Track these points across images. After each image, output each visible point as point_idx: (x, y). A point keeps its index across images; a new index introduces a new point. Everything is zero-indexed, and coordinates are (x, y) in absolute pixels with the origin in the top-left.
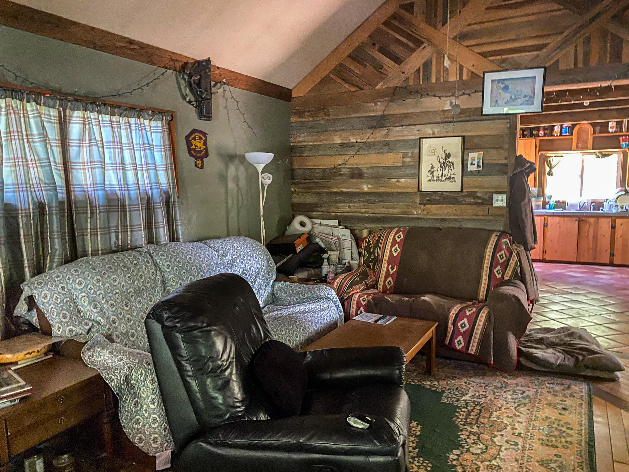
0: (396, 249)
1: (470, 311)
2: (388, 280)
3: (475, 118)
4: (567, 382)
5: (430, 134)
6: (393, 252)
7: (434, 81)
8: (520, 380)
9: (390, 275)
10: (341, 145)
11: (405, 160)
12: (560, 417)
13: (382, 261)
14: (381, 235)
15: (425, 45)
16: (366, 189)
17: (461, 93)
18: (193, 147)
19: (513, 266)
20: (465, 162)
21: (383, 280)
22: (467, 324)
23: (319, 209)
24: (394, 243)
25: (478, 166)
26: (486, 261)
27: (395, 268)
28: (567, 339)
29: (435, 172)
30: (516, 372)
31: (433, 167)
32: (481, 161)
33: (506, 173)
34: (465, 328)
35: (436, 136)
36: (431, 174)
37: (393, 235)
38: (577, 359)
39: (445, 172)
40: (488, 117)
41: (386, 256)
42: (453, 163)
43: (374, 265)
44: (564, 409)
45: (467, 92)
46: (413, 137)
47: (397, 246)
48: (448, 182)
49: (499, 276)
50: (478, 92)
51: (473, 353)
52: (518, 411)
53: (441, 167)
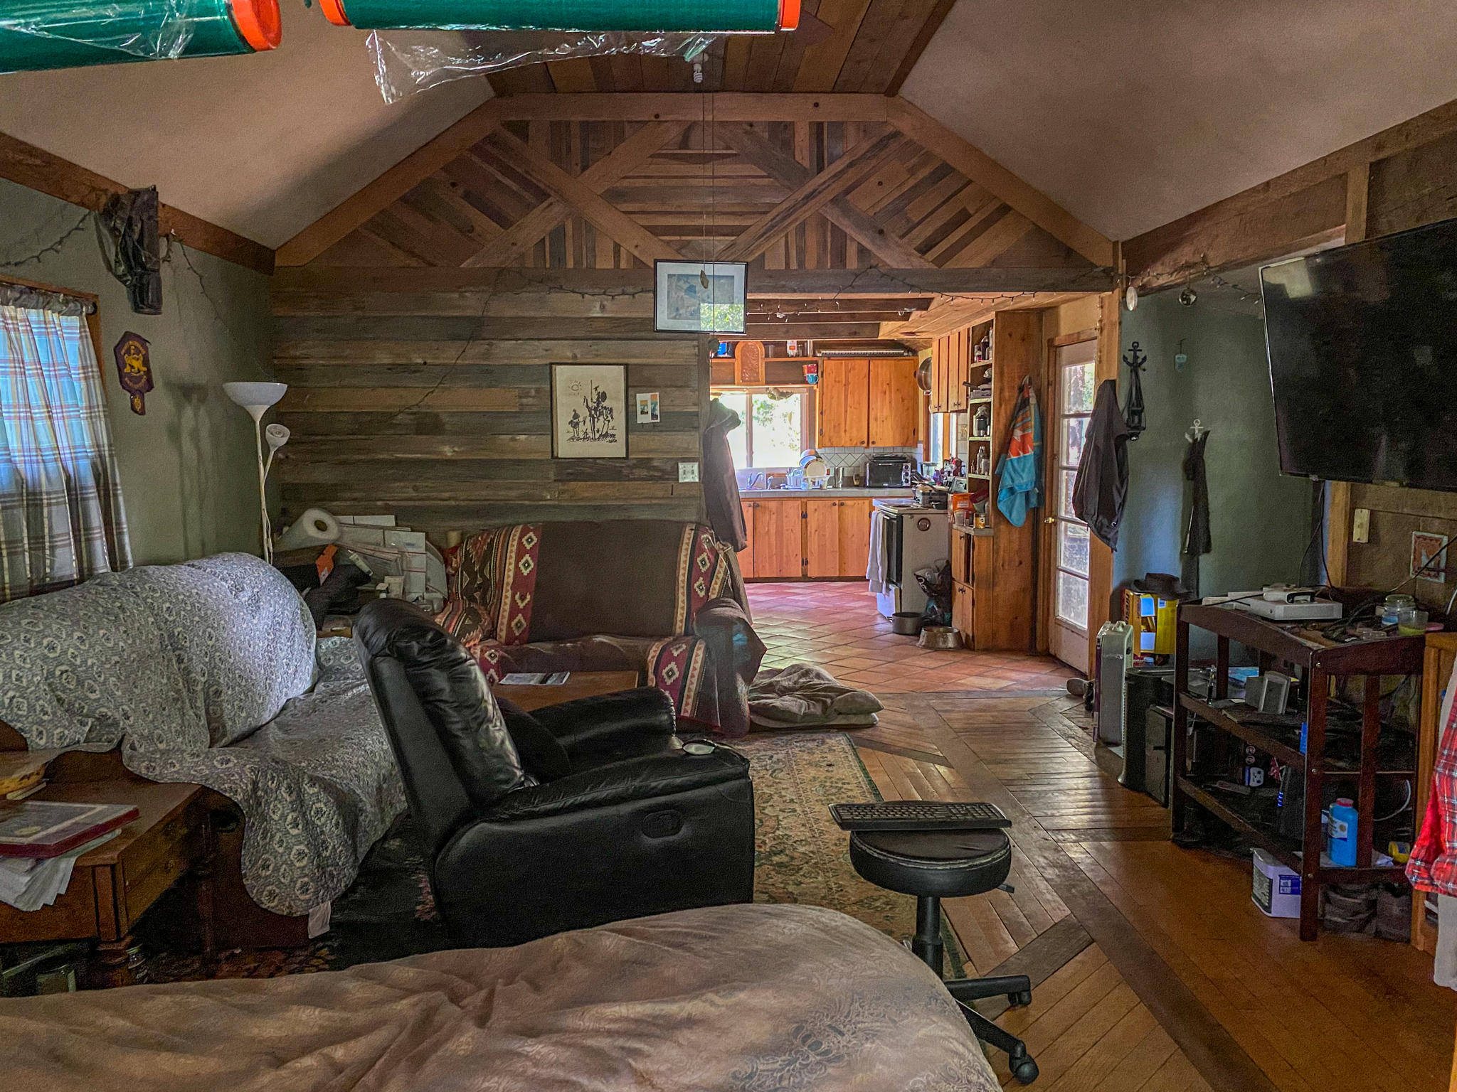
0: (527, 561)
1: (677, 649)
2: (516, 621)
3: (643, 334)
4: (818, 736)
5: (568, 358)
6: (522, 568)
7: (570, 264)
8: (757, 744)
9: (519, 611)
10: (391, 368)
11: (524, 401)
12: (829, 775)
13: (500, 585)
14: (492, 540)
15: (551, 200)
16: (449, 454)
17: (620, 291)
18: (127, 370)
19: (721, 576)
20: (631, 409)
21: (505, 621)
22: (675, 669)
23: (348, 495)
24: (521, 552)
25: (654, 416)
26: (682, 571)
27: (528, 597)
28: (802, 680)
29: (581, 424)
30: (750, 736)
31: (576, 416)
32: (658, 408)
33: (697, 428)
34: (674, 678)
35: (578, 361)
36: (574, 427)
37: (517, 538)
38: (824, 703)
39: (599, 425)
40: (664, 335)
41: (509, 577)
42: (611, 410)
43: (483, 597)
44: (830, 765)
45: (630, 289)
46: (537, 361)
47: (527, 557)
48: (604, 442)
49: (702, 594)
50: (649, 291)
51: (687, 715)
52: (775, 778)
53: (591, 415)
